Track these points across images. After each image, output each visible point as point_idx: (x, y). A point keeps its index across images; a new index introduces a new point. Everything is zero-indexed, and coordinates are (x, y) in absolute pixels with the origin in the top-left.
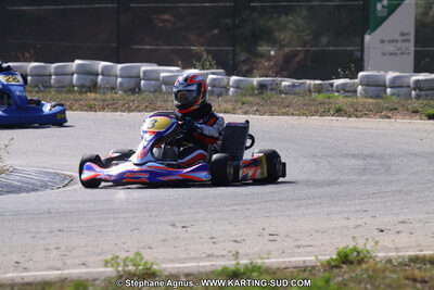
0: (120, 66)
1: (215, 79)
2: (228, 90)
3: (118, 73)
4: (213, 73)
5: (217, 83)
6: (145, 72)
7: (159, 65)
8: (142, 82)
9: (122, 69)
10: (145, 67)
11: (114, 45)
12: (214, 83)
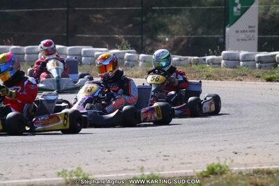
0: (69, 48)
1: (130, 56)
2: (138, 63)
3: (68, 52)
4: (128, 52)
5: (131, 59)
6: (85, 52)
7: (94, 47)
8: (83, 58)
9: (70, 50)
10: (84, 49)
11: (65, 34)
12: (129, 59)
